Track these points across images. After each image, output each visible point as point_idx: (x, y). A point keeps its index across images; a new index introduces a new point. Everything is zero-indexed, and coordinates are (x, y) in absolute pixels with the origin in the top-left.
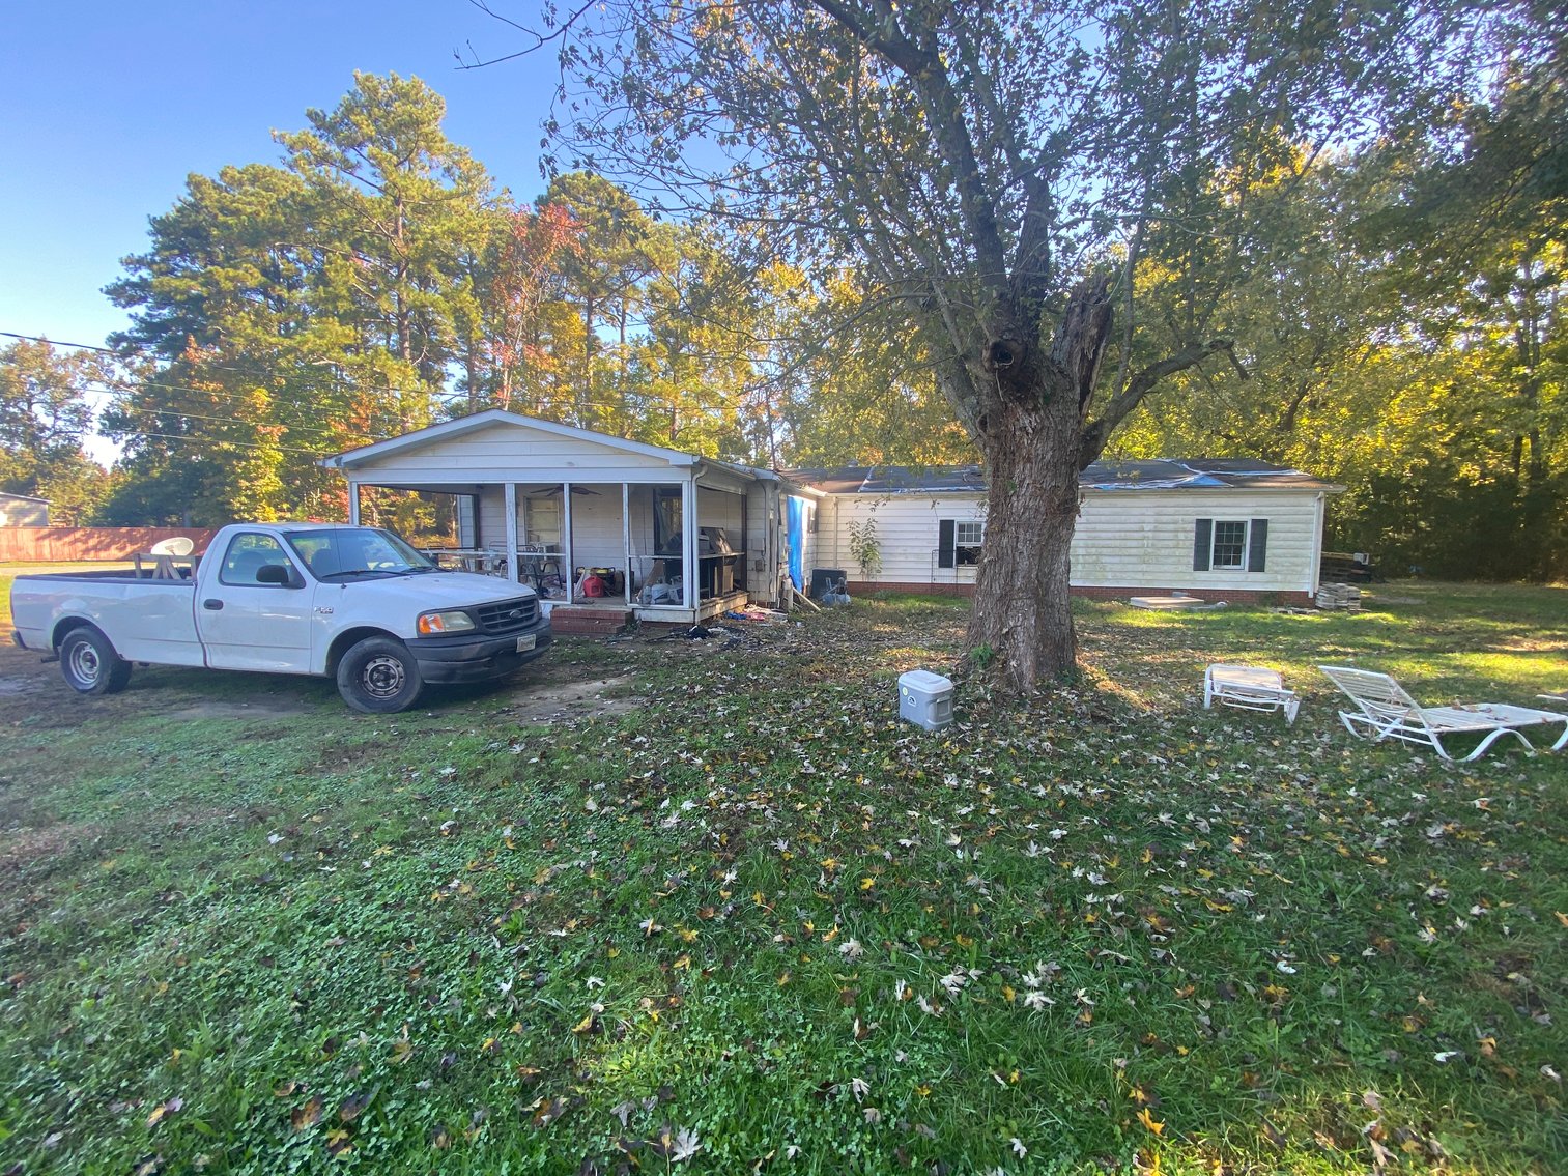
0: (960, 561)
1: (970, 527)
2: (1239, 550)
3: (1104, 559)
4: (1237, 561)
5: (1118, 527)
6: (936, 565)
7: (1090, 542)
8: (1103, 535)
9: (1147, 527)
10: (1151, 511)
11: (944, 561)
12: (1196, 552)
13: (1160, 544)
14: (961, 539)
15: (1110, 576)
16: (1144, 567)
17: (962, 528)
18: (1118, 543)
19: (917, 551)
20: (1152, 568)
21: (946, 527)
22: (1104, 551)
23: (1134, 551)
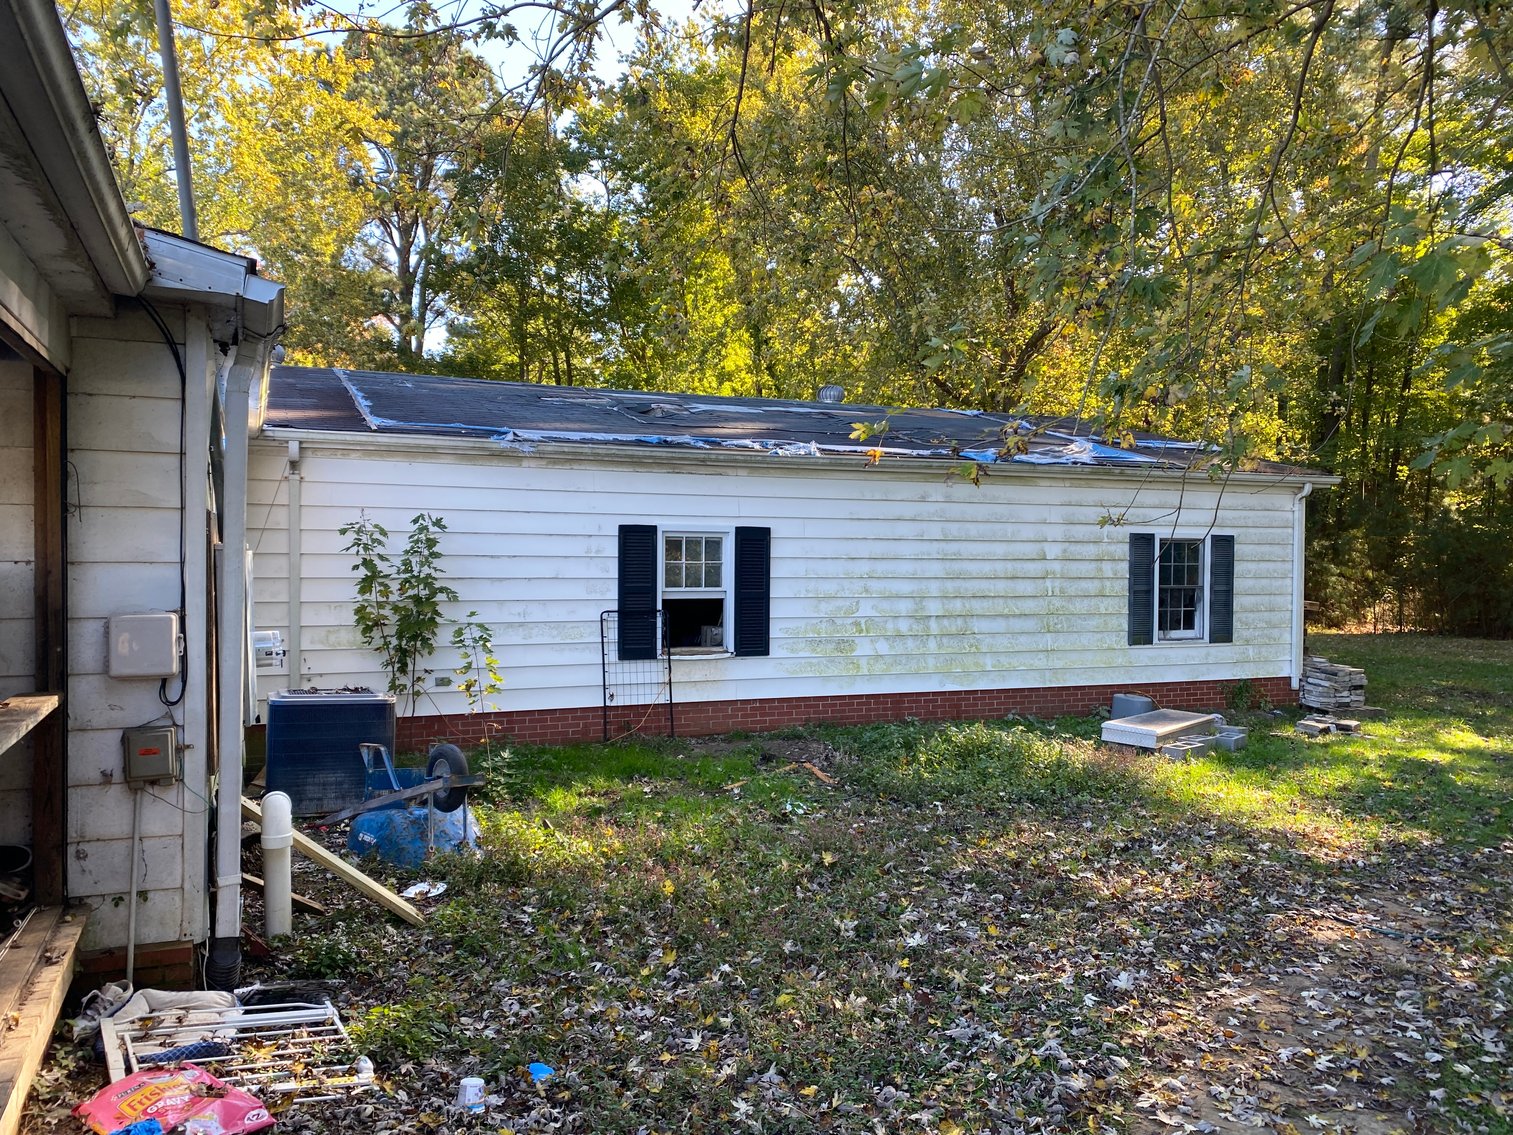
0: (674, 639)
1: (693, 543)
2: (1191, 601)
3: (977, 625)
4: (1189, 624)
5: (999, 549)
6: (613, 654)
7: (950, 586)
8: (973, 568)
9: (1053, 551)
10: (1055, 515)
11: (634, 644)
12: (1132, 605)
13: (1073, 588)
14: (671, 582)
15: (989, 663)
16: (1048, 640)
17: (673, 545)
18: (1001, 587)
19: (558, 613)
20: (1061, 642)
21: (636, 543)
22: (978, 606)
23: (1029, 606)
